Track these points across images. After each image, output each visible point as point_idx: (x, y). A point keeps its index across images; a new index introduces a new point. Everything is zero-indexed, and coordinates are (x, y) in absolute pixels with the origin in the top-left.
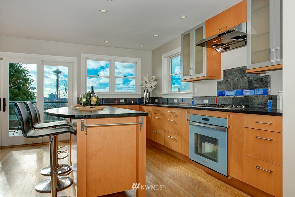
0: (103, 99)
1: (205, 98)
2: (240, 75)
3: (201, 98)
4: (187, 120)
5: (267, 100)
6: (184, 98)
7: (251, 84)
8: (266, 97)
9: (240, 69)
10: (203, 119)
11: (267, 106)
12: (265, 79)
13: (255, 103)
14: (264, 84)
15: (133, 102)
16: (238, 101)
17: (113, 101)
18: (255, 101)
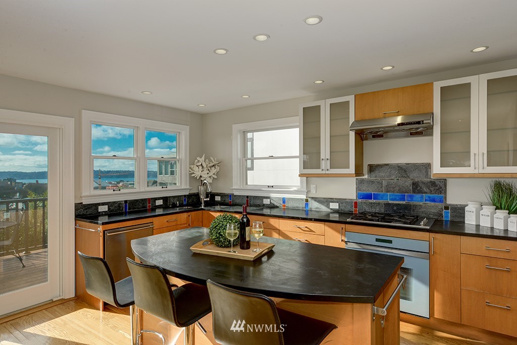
0: (126, 202)
1: (333, 200)
2: (399, 175)
3: (325, 200)
4: (342, 241)
5: (443, 210)
6: (286, 197)
7: (417, 188)
8: (441, 205)
9: (399, 167)
10: (377, 240)
11: (443, 217)
12: (439, 183)
13: (423, 212)
14: (438, 189)
15: (178, 202)
16: (395, 208)
17: (143, 204)
18: (423, 210)
